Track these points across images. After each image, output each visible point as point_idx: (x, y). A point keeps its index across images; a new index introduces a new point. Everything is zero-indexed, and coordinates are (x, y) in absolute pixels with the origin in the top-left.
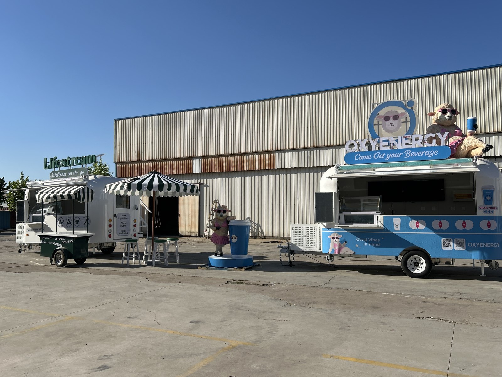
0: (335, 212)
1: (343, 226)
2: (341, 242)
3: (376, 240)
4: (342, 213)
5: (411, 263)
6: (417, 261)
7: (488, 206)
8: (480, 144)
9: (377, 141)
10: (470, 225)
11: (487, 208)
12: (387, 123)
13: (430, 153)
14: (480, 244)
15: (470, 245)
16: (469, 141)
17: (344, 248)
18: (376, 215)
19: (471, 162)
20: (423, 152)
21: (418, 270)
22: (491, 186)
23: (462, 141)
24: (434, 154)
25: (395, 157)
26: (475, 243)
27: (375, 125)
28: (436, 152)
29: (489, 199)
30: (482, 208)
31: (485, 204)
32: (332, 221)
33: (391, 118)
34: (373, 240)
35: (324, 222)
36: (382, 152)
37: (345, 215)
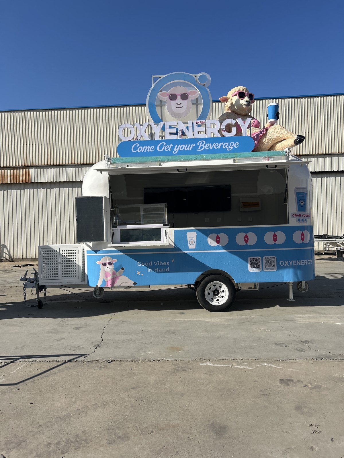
0: (107, 226)
1: (119, 247)
2: (116, 269)
3: (165, 264)
4: (116, 227)
5: (209, 291)
6: (216, 288)
7: (301, 213)
8: (289, 134)
9: (162, 126)
10: (282, 238)
11: (300, 215)
12: (174, 103)
13: (229, 145)
14: (294, 261)
15: (282, 263)
16: (275, 131)
17: (120, 278)
18: (164, 229)
19: (284, 155)
20: (220, 144)
21: (218, 300)
22: (304, 188)
23: (266, 131)
24: (233, 147)
25: (185, 149)
26: (288, 261)
27: (157, 106)
28: (237, 144)
29: (302, 204)
30: (296, 215)
31: (298, 211)
32: (103, 240)
33: (179, 97)
34: (160, 263)
35: (90, 241)
36: (168, 142)
37: (120, 230)
